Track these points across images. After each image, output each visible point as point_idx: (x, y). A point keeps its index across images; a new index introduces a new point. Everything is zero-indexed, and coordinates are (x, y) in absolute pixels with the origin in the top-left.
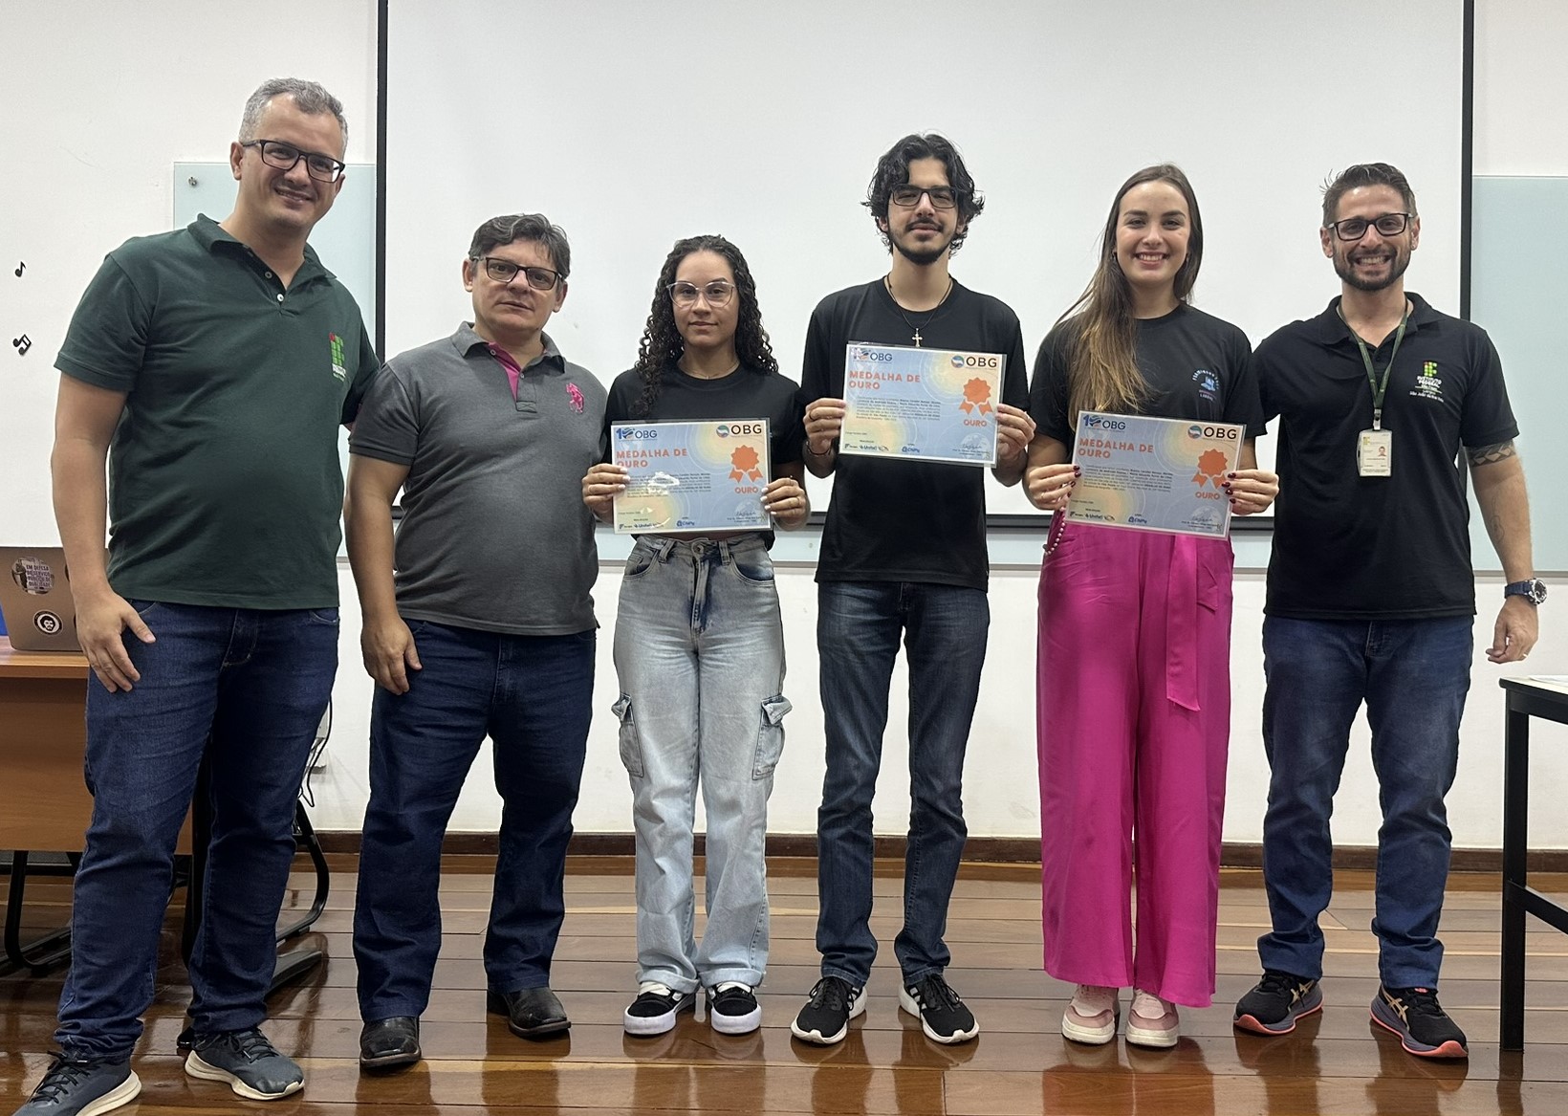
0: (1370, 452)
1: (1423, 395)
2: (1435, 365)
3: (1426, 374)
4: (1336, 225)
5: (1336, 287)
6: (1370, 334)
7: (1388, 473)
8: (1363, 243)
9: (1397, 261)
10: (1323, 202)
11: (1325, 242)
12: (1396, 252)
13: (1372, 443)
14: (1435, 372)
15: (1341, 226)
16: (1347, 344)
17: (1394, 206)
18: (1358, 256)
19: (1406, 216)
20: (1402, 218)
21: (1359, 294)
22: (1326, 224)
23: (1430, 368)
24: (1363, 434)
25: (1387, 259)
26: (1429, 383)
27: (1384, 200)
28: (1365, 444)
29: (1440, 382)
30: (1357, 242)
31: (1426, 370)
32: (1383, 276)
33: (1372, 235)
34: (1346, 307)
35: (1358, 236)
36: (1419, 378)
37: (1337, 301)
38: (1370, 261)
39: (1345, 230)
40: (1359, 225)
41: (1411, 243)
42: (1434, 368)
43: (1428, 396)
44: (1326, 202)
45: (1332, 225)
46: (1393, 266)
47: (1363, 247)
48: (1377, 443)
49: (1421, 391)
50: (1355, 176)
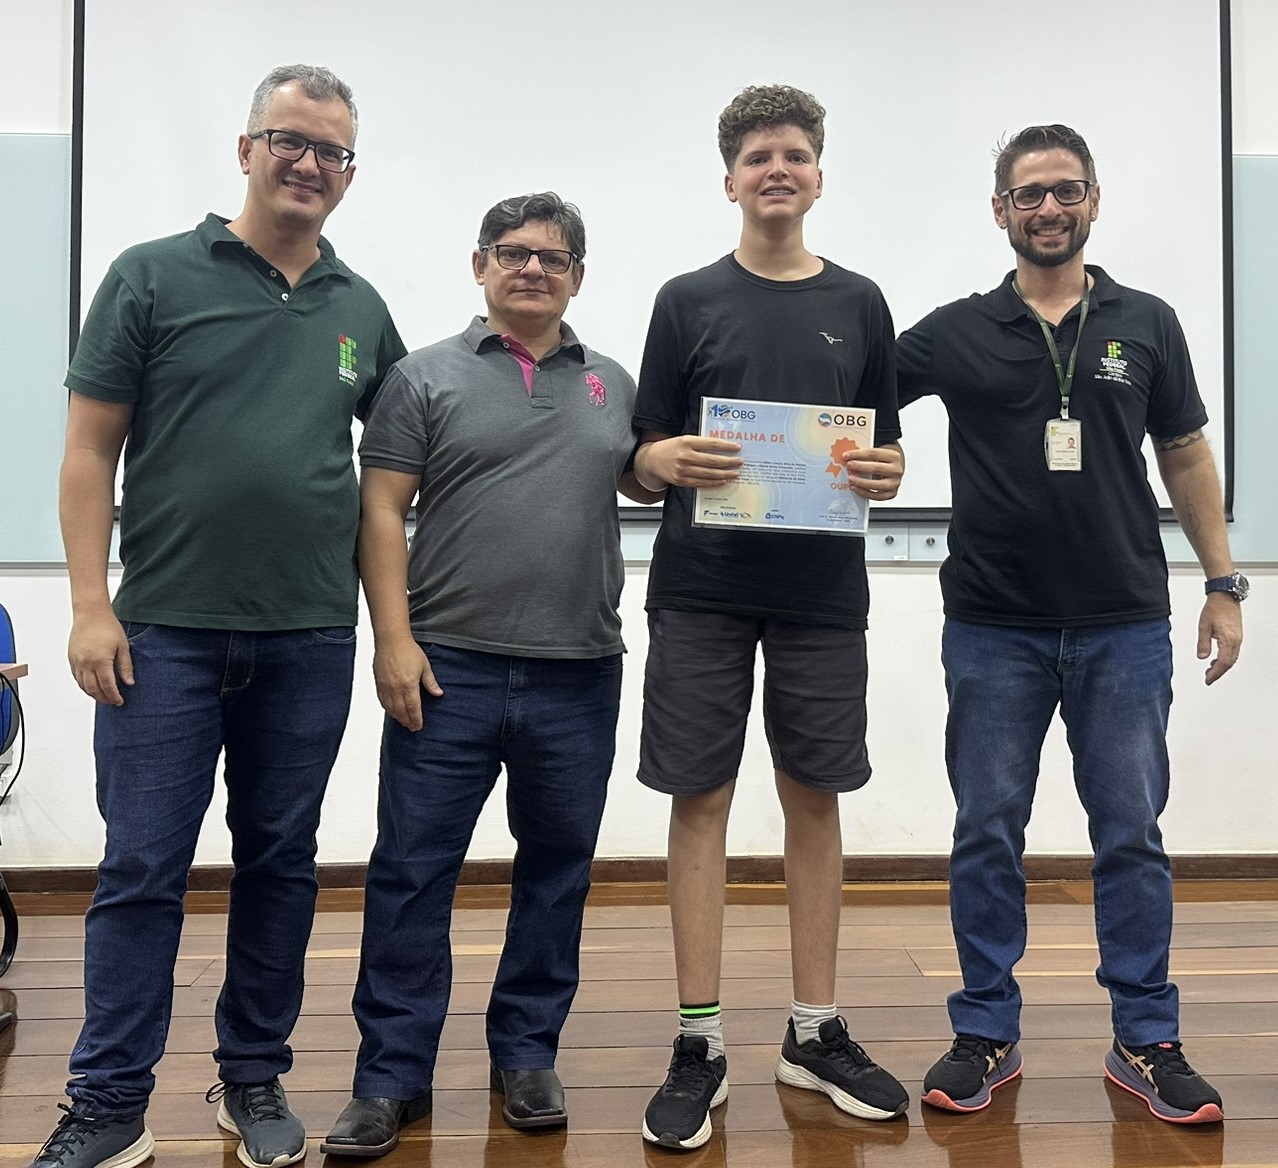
0: (1058, 443)
1: (1109, 378)
2: (1119, 345)
3: (1110, 355)
4: (1012, 192)
5: (1010, 260)
6: (1051, 313)
7: (1078, 467)
8: (1041, 213)
9: (1077, 232)
10: (994, 168)
11: (998, 211)
12: (1076, 224)
13: (1060, 434)
14: (1119, 352)
15: (1016, 193)
16: (1028, 323)
17: (1073, 173)
18: (1036, 227)
19: (1087, 184)
20: (1081, 185)
21: (1036, 271)
22: (998, 191)
23: (1113, 349)
24: (1051, 424)
25: (1066, 229)
26: (1114, 365)
27: (1064, 166)
28: (1054, 434)
29: (1125, 363)
30: (1034, 212)
31: (1110, 351)
32: (1062, 248)
33: (1050, 204)
34: (1021, 282)
35: (1035, 205)
36: (1103, 359)
37: (1012, 276)
38: (1048, 233)
39: (1021, 198)
40: (1035, 192)
41: (1090, 214)
42: (1118, 348)
43: (1115, 379)
44: (998, 167)
45: (1006, 193)
46: (1072, 237)
47: (1041, 217)
48: (1066, 434)
49: (1106, 373)
50: (1030, 139)
